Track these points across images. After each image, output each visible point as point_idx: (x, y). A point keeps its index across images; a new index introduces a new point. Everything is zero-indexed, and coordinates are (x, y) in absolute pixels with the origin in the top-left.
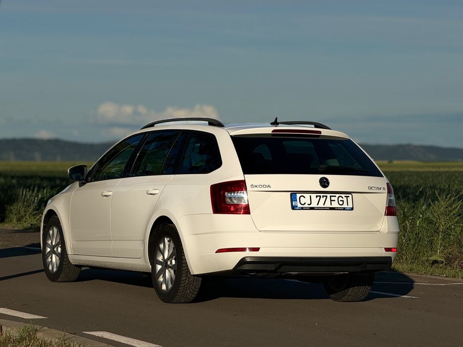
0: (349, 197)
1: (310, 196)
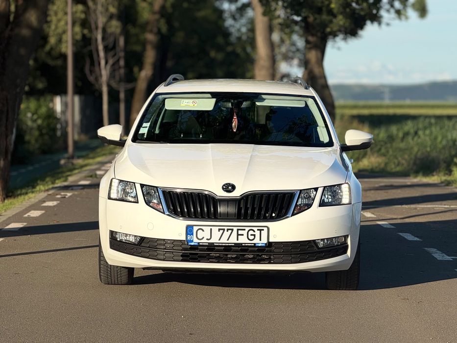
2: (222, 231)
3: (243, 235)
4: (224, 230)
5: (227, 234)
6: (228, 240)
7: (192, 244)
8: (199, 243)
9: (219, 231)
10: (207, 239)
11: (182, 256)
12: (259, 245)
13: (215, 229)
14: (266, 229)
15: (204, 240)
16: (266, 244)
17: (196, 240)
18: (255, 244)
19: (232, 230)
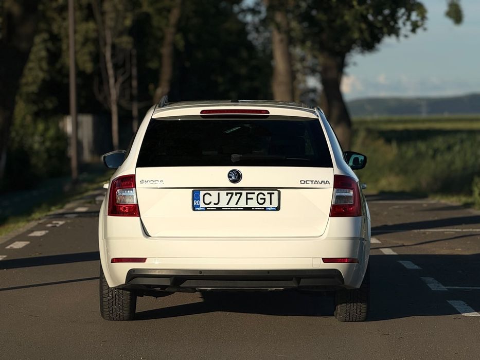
0: (273, 193)
1: (219, 193)
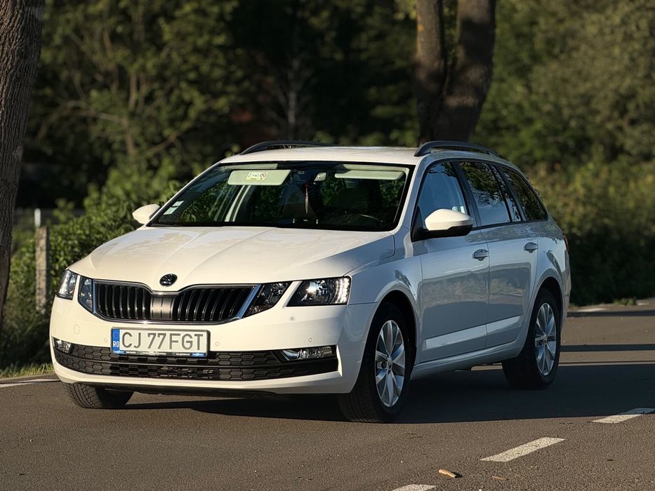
2: (152, 336)
3: (177, 342)
4: (154, 334)
5: (158, 340)
6: (159, 348)
7: (118, 352)
8: (125, 352)
9: (149, 336)
10: (135, 347)
11: (111, 368)
12: (197, 355)
13: (144, 334)
14: (205, 334)
15: (132, 348)
16: (205, 354)
17: (122, 348)
18: (191, 354)
19: (165, 335)
